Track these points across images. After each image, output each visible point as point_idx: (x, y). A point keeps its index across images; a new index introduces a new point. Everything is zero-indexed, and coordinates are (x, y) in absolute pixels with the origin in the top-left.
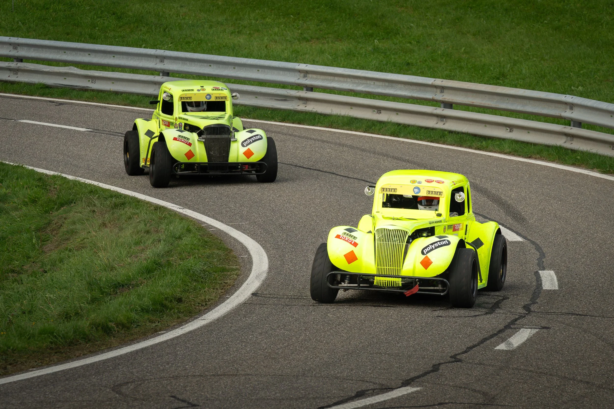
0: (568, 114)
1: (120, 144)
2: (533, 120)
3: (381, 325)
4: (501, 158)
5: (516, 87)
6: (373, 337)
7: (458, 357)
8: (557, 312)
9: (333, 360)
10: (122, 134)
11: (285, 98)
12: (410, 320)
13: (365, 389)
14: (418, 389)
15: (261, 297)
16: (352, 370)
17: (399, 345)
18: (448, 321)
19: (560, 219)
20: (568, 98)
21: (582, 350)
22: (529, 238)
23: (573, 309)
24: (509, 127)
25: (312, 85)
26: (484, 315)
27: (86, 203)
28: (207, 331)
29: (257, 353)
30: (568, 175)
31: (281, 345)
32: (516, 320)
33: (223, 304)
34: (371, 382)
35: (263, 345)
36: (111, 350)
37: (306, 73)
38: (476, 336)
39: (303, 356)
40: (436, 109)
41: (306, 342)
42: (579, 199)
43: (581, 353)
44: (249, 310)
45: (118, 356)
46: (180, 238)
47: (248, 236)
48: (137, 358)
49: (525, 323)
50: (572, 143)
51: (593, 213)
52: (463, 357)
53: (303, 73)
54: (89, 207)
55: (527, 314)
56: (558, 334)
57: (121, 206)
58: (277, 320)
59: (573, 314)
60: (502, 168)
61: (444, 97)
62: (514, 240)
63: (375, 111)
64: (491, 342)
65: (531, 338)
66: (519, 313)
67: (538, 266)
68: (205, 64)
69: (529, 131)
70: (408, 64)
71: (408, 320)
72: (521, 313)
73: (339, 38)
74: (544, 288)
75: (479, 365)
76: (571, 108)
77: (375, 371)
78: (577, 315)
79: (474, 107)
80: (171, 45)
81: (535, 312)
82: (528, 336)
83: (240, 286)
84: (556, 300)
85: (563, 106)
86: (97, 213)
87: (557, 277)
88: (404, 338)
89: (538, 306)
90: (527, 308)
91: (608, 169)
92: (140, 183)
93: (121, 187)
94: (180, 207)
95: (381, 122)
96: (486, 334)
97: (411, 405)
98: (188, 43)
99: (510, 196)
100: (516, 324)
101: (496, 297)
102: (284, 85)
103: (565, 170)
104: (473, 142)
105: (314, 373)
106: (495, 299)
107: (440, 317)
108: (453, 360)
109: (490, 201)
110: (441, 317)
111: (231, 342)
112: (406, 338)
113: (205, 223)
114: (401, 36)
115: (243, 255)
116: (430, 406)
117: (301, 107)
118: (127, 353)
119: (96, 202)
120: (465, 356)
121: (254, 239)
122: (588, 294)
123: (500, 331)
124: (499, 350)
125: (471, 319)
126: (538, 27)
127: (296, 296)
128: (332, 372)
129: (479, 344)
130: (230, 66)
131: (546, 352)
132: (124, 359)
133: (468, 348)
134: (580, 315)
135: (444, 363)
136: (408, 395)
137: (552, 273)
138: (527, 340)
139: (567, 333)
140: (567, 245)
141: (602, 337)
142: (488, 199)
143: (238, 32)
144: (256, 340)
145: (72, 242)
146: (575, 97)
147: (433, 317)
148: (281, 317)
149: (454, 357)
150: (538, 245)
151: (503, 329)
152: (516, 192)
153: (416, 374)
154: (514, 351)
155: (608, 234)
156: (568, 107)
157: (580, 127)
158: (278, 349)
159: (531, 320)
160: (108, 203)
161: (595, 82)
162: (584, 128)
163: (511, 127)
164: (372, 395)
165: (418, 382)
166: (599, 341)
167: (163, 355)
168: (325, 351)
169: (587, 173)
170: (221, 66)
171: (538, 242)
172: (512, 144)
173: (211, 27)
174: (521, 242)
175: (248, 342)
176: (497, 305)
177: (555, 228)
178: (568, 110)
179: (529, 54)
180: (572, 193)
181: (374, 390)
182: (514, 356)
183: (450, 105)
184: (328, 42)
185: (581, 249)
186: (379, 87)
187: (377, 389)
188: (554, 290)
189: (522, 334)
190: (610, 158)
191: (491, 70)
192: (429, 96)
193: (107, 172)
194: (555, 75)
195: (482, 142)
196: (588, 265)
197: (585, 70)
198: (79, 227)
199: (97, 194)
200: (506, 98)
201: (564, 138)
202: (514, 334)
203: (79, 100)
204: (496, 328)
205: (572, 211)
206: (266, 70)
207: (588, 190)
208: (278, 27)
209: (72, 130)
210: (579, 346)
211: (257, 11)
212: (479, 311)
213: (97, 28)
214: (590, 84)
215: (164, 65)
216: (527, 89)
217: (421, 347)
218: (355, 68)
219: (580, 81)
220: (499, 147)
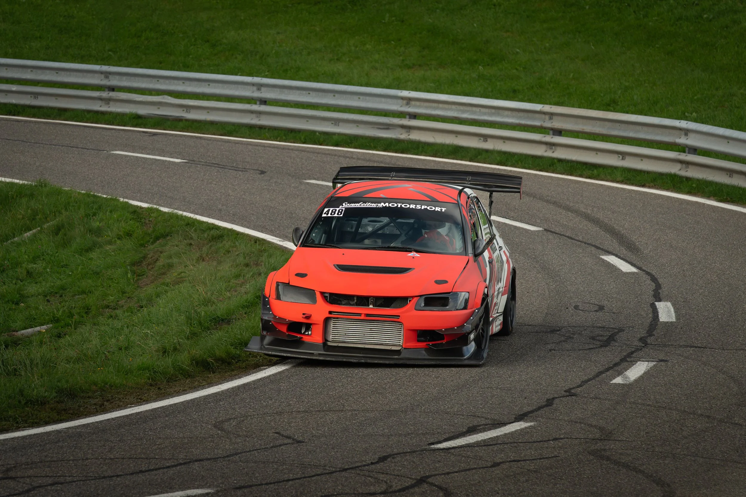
0: (682, 140)
1: (217, 175)
2: (645, 147)
4: (613, 187)
7: (573, 391)
8: (675, 344)
9: (442, 395)
10: (218, 164)
11: (388, 127)
12: (521, 353)
13: (476, 424)
14: (532, 424)
16: (462, 405)
17: (511, 379)
18: (562, 354)
19: (676, 249)
20: (682, 124)
21: (702, 384)
22: (644, 268)
23: (692, 342)
24: (621, 155)
25: (415, 113)
26: (599, 348)
27: (182, 236)
29: (363, 388)
32: (632, 353)
34: (483, 417)
35: (370, 380)
37: (409, 100)
38: (591, 370)
39: (411, 391)
40: (545, 136)
41: (414, 377)
42: (695, 228)
43: (701, 387)
45: (219, 392)
48: (239, 394)
49: (642, 356)
50: (687, 171)
51: (711, 242)
52: (578, 391)
53: (406, 100)
54: (186, 240)
55: (643, 347)
56: (676, 367)
57: (218, 239)
59: (691, 347)
60: (614, 197)
61: (553, 124)
62: (628, 271)
63: (480, 139)
64: (607, 376)
65: (648, 371)
66: (635, 346)
67: (655, 298)
68: (304, 92)
69: (642, 159)
70: (515, 91)
72: (637, 346)
73: (442, 65)
74: (661, 320)
75: (595, 399)
76: (686, 134)
77: (486, 406)
78: (696, 347)
79: (583, 134)
80: (268, 73)
81: (652, 344)
82: (645, 369)
84: (674, 332)
85: (677, 132)
86: (194, 246)
87: (674, 309)
88: (516, 372)
89: (654, 339)
90: (643, 340)
91: (725, 197)
92: (239, 215)
93: (218, 220)
94: (281, 239)
95: (487, 151)
96: (601, 367)
97: (525, 441)
98: (286, 71)
99: (624, 226)
100: (633, 357)
101: (611, 330)
103: (681, 199)
104: (584, 170)
105: (423, 408)
106: (609, 331)
107: (552, 350)
108: (568, 394)
109: (603, 231)
110: (554, 350)
114: (506, 61)
116: (545, 441)
117: (403, 136)
118: (229, 389)
119: (193, 235)
120: (580, 390)
122: (707, 326)
123: (616, 365)
124: (615, 383)
125: (585, 352)
126: (650, 52)
128: (442, 407)
129: (594, 378)
130: (329, 94)
131: (665, 385)
132: (225, 395)
133: (582, 382)
134: (699, 347)
135: (559, 397)
136: (521, 430)
137: (669, 304)
138: (644, 374)
139: (686, 366)
140: (684, 275)
141: (722, 370)
142: (600, 229)
143: (337, 59)
145: (168, 277)
146: (690, 123)
147: (545, 351)
149: (568, 391)
150: (654, 276)
151: (619, 363)
152: (629, 221)
153: (530, 409)
154: (630, 385)
155: (726, 264)
156: (683, 133)
157: (695, 154)
158: (386, 383)
159: (648, 353)
160: (206, 235)
161: (709, 108)
162: (699, 155)
163: (623, 155)
164: (484, 430)
165: (531, 417)
166: (719, 374)
167: (266, 391)
168: (434, 385)
169: (704, 202)
170: (320, 94)
171: (653, 273)
172: (625, 172)
173: (309, 54)
174: (636, 272)
175: (354, 377)
176: (611, 339)
177: (671, 258)
178: (683, 136)
179: (641, 79)
180: (688, 222)
181: (486, 425)
182: (631, 390)
183: (559, 132)
184: (431, 69)
185: (699, 280)
186: (485, 114)
187: (489, 424)
188: (671, 322)
189: (639, 367)
190: (727, 186)
191: (601, 96)
192: (537, 123)
193: (204, 204)
194: (667, 101)
195: (593, 171)
196: (706, 296)
197: (699, 96)
198: (175, 260)
199: (193, 227)
200: (618, 124)
201: (679, 166)
202: (630, 367)
203: (173, 131)
204: (611, 362)
205: (688, 240)
206: (367, 98)
207: (704, 219)
208: (379, 54)
209: (166, 161)
210: (699, 379)
211: (356, 37)
212: (594, 344)
213: (191, 56)
214: (705, 110)
215: (261, 93)
216: (639, 115)
217: (534, 382)
218: (460, 95)
219: (694, 107)
220: (611, 176)
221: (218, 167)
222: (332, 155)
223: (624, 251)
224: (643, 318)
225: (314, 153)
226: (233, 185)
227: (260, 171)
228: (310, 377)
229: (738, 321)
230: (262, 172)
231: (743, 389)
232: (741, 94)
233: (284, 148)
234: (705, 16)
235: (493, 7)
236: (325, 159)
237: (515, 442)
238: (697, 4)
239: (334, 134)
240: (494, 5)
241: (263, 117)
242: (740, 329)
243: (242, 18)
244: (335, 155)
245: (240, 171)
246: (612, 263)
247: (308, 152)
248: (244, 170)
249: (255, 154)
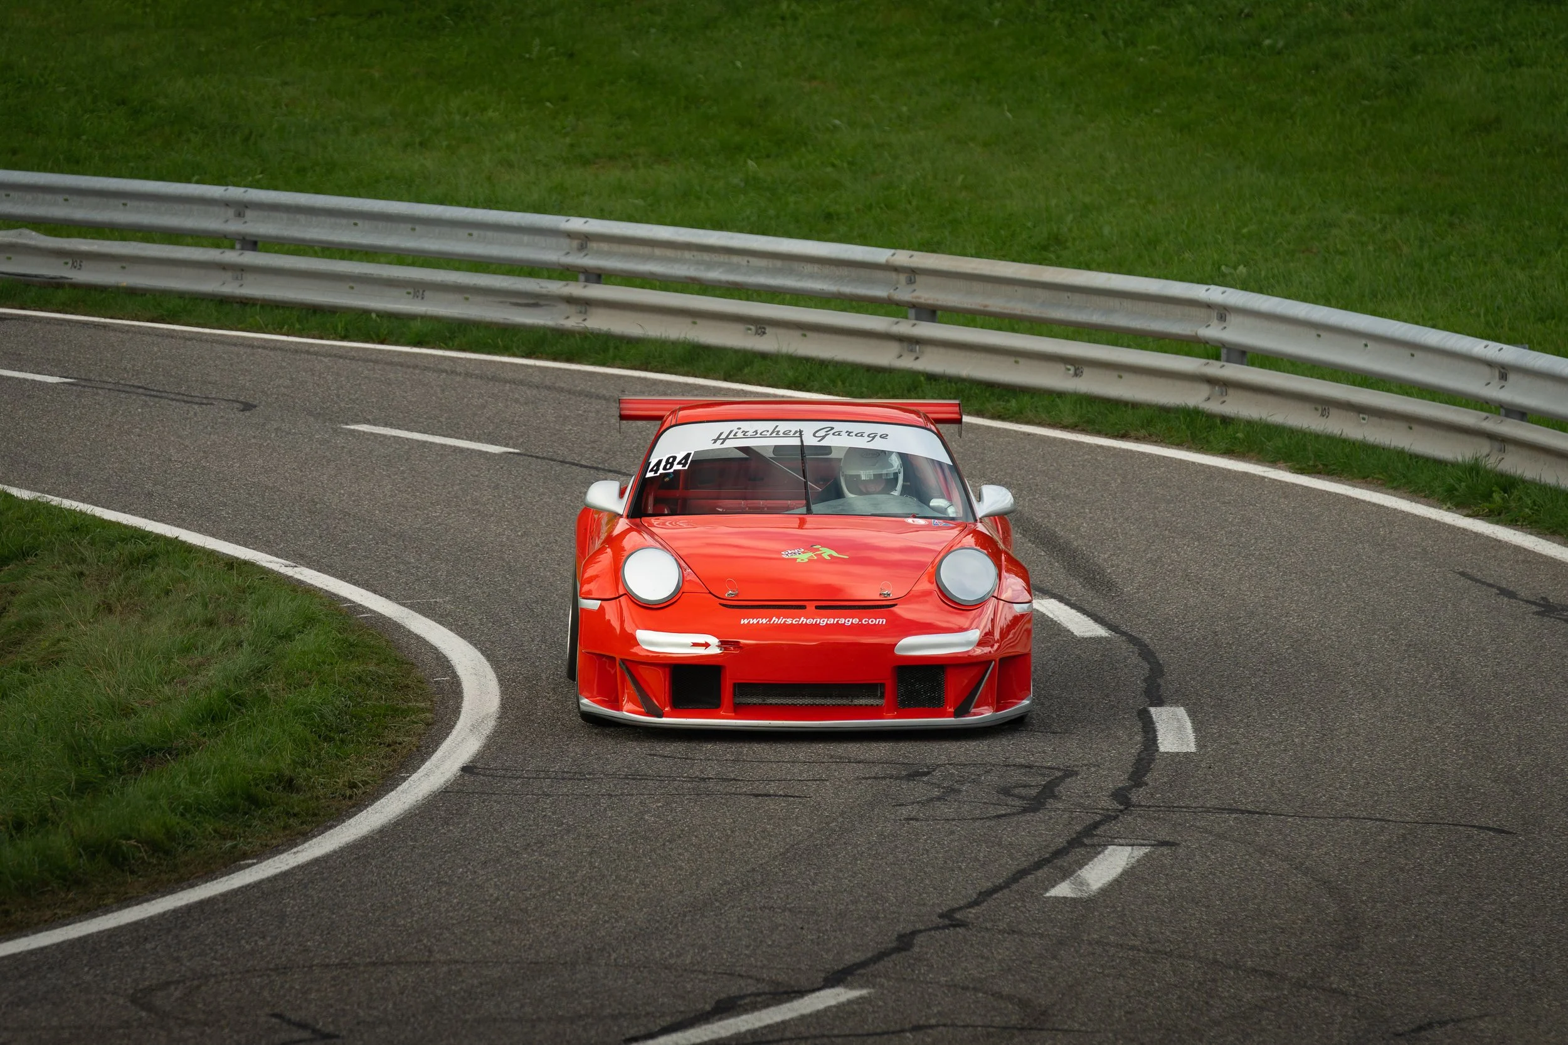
0: (1213, 332)
1: (142, 413)
2: (1129, 346)
3: (773, 842)
4: (1055, 439)
5: (1088, 267)
6: (754, 870)
7: (958, 916)
8: (1194, 805)
9: (657, 925)
10: (146, 389)
11: (535, 301)
12: (840, 828)
13: (737, 994)
14: (864, 992)
15: (483, 775)
16: (704, 948)
17: (816, 888)
18: (932, 830)
19: (1198, 583)
20: (1215, 294)
21: (1256, 897)
22: (1124, 628)
23: (1233, 799)
24: (1072, 365)
25: (599, 268)
26: (1019, 813)
27: (60, 555)
28: (356, 858)
29: (475, 910)
30: (1215, 479)
31: (533, 891)
32: (1096, 825)
33: (393, 793)
34: (751, 977)
35: (491, 891)
36: (128, 906)
37: (584, 240)
38: (1000, 865)
39: (585, 916)
40: (897, 323)
41: (593, 883)
42: (1242, 535)
43: (1254, 904)
44: (455, 808)
45: (143, 920)
46: (287, 637)
47: (451, 630)
48: (188, 924)
49: (1118, 832)
50: (1224, 402)
51: (1277, 567)
52: (970, 915)
53: (579, 239)
54: (70, 564)
55: (1121, 811)
56: (1197, 858)
57: (145, 561)
58: (523, 832)
59: (1231, 811)
60: (1057, 463)
61: (916, 294)
62: (1088, 635)
63: (750, 329)
64: (1036, 880)
65: (1133, 868)
66: (1102, 809)
67: (1148, 697)
68: (344, 221)
69: (1122, 374)
70: (829, 216)
71: (838, 829)
72: (1108, 810)
73: (661, 157)
74: (1162, 749)
75: (1008, 933)
76: (1222, 318)
77: (759, 952)
78: (1242, 812)
79: (987, 318)
80: (261, 176)
81: (1142, 806)
82: (1124, 863)
83: (434, 751)
84: (1193, 777)
85: (1202, 313)
86: (89, 579)
87: (1193, 723)
88: (829, 872)
89: (1147, 793)
90: (1121, 796)
91: (1311, 463)
92: (192, 506)
93: (145, 517)
94: (287, 563)
95: (764, 356)
96: (1024, 859)
97: (847, 1032)
98: (302, 171)
99: (1078, 529)
100: (1096, 835)
101: (1047, 772)
102: (532, 270)
103: (1209, 467)
104: (988, 401)
105: (614, 956)
106: (1043, 775)
107: (912, 819)
108: (947, 922)
109: (1030, 540)
110: (917, 820)
111: (414, 884)
112: (832, 870)
113: (346, 600)
114: (810, 148)
115: (440, 677)
116: (893, 1033)
117: (572, 321)
118: (164, 913)
119: (87, 554)
120: (974, 914)
121: (463, 637)
122: (1269, 762)
123: (1058, 853)
124: (1056, 897)
125: (988, 824)
126: (1140, 125)
127: (567, 772)
128: (657, 954)
129: (1007, 885)
130: (402, 226)
131: (1170, 901)
132: (159, 927)
133: (980, 893)
134: (1249, 812)
135: (925, 930)
136: (840, 1007)
137: (1181, 712)
138: (1122, 875)
139: (1218, 855)
140: (1216, 645)
141: (1302, 864)
142: (1024, 536)
143: (421, 144)
144: (473, 879)
145: (29, 650)
146: (1230, 290)
147: (895, 821)
148: (531, 822)
149: (948, 915)
150: (1146, 646)
151: (1064, 848)
152: (1091, 518)
153: (858, 957)
154: (1091, 900)
155: (1313, 617)
156: (1214, 314)
157: (1242, 363)
158: (527, 899)
159: (1132, 825)
160: (115, 554)
161: (1276, 255)
162: (1253, 365)
163: (1078, 365)
164: (754, 1007)
165: (862, 975)
166: (1296, 875)
167: (251, 916)
168: (638, 903)
169: (1262, 474)
170: (381, 225)
171: (1146, 638)
172: (1081, 404)
173: (356, 132)
174: (1106, 638)
175: (455, 885)
176: (1049, 791)
177: (1186, 604)
178: (1215, 322)
179: (1119, 188)
180: (1226, 520)
181: (759, 995)
182: (1093, 913)
183: (930, 313)
184: (635, 166)
185: (1250, 654)
186: (759, 271)
187: (764, 993)
188: (1186, 754)
189: (1111, 859)
190: (1317, 436)
191: (1028, 228)
192: (880, 292)
193: (111, 480)
194: (1180, 239)
195: (1008, 401)
196: (1267, 693)
197: (1253, 227)
198: (46, 612)
199: (88, 533)
200: (1066, 295)
201: (1205, 390)
202: (1091, 859)
203: (42, 311)
204: (1047, 846)
205: (1226, 563)
206: (490, 234)
207: (1264, 514)
208: (517, 131)
209: (26, 380)
210: (1249, 886)
211: (465, 93)
212: (1007, 805)
213: (84, 137)
214: (1266, 260)
215: (245, 222)
216: (1114, 272)
217: (869, 893)
218: (703, 227)
219: (1241, 253)
220: (1049, 413)
221: (146, 395)
222: (409, 367)
223: (1078, 588)
224: (1121, 744)
225: (366, 361)
226: (179, 437)
227: (242, 403)
228: (354, 885)
229: (1339, 751)
230: (247, 407)
231: (1351, 910)
232: (1350, 222)
233: (297, 350)
234: (1267, 42)
235: (779, 21)
236: (391, 376)
237: (823, 1036)
238: (1248, 15)
239: (413, 317)
240: (783, 18)
241: (249, 278)
242: (1344, 769)
243: (203, 49)
244: (416, 367)
245: (197, 403)
246: (1051, 616)
247: (353, 359)
248: (205, 401)
249: (231, 365)
